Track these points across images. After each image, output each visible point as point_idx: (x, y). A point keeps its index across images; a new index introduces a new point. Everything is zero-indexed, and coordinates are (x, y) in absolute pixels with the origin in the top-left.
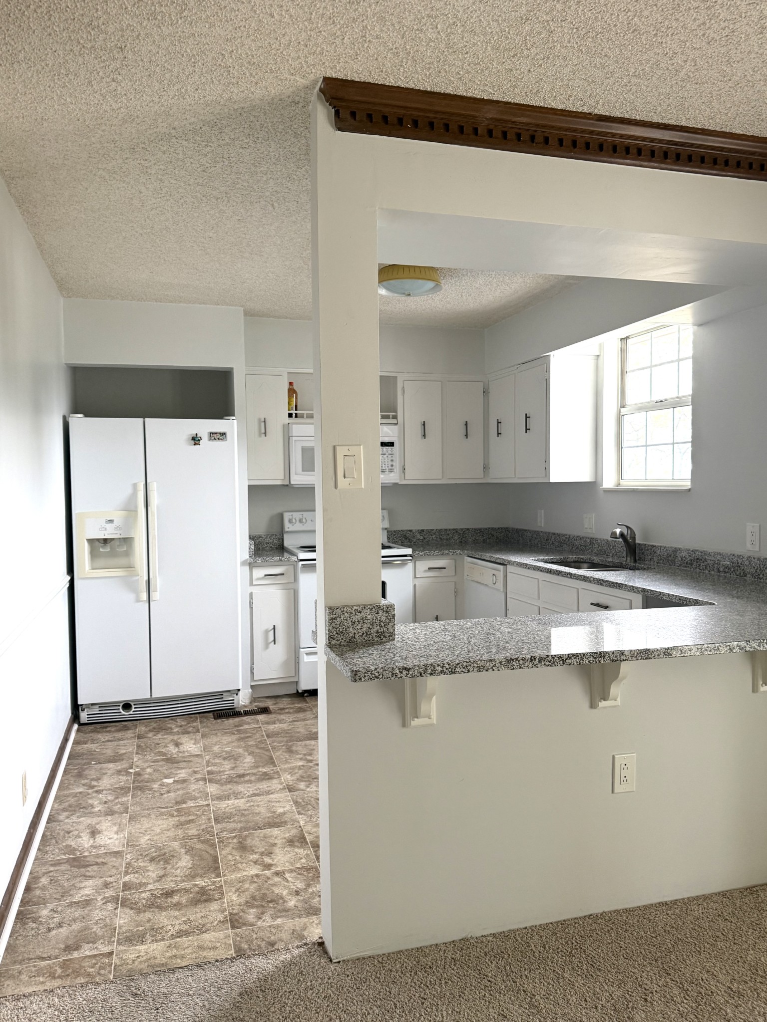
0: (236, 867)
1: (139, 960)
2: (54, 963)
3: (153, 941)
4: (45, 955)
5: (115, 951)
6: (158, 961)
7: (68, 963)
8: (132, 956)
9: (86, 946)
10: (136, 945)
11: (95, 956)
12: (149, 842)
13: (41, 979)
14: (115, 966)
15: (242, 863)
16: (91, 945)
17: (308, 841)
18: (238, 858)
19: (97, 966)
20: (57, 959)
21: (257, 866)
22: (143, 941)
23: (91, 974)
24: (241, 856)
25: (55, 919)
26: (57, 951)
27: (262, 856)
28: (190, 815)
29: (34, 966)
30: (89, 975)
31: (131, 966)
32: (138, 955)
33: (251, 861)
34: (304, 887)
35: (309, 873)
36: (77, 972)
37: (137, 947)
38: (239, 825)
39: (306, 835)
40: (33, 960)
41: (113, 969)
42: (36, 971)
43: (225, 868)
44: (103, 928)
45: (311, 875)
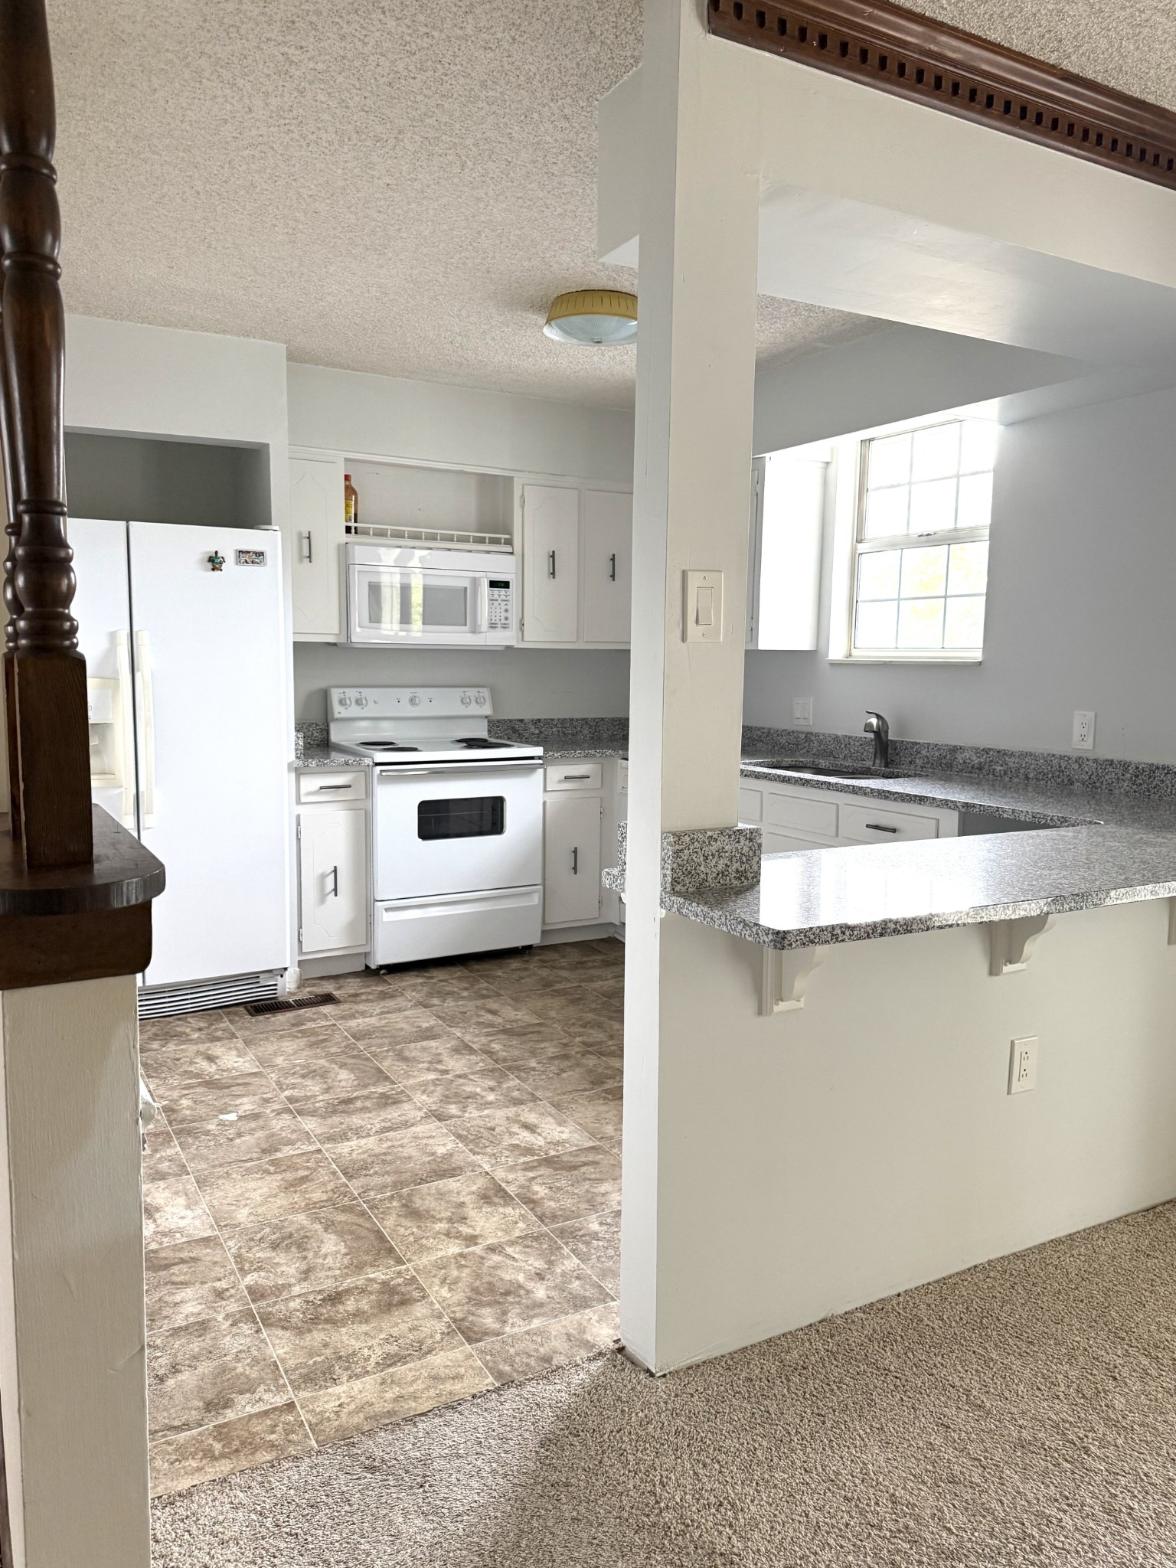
0: (422, 1246)
1: (345, 1410)
2: (200, 1434)
3: (350, 1377)
4: (176, 1423)
5: (295, 1400)
6: (377, 1408)
7: (226, 1430)
8: (332, 1405)
9: (241, 1400)
10: (327, 1387)
11: (266, 1413)
12: (252, 1218)
13: (194, 1464)
14: (310, 1425)
15: (427, 1238)
16: (248, 1395)
17: (512, 1194)
18: (415, 1230)
19: (279, 1429)
20: (201, 1426)
21: (452, 1240)
22: (335, 1380)
23: (276, 1443)
24: (419, 1227)
25: (160, 1360)
26: (193, 1412)
27: (453, 1223)
28: (297, 1170)
29: (169, 1443)
30: (273, 1446)
31: (337, 1422)
32: (337, 1403)
33: (438, 1233)
34: (546, 1266)
35: (541, 1244)
36: (250, 1444)
37: (330, 1390)
38: (389, 1179)
39: (503, 1185)
40: (160, 1434)
41: (309, 1430)
42: (176, 1450)
43: (403, 1248)
44: (253, 1366)
45: (545, 1246)
